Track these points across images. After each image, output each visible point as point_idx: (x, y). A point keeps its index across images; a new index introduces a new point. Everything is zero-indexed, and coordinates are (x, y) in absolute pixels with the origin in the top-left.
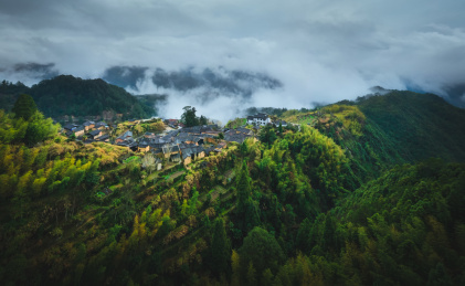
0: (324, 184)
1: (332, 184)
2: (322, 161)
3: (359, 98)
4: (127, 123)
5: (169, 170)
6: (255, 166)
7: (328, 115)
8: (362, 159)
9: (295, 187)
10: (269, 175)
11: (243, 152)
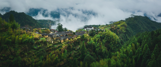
0: (112, 49)
1: (114, 49)
2: (112, 41)
3: (126, 19)
4: (36, 29)
5: (56, 44)
6: (87, 44)
7: (115, 25)
8: (125, 40)
9: (102, 50)
10: (93, 46)
11: (83, 39)
